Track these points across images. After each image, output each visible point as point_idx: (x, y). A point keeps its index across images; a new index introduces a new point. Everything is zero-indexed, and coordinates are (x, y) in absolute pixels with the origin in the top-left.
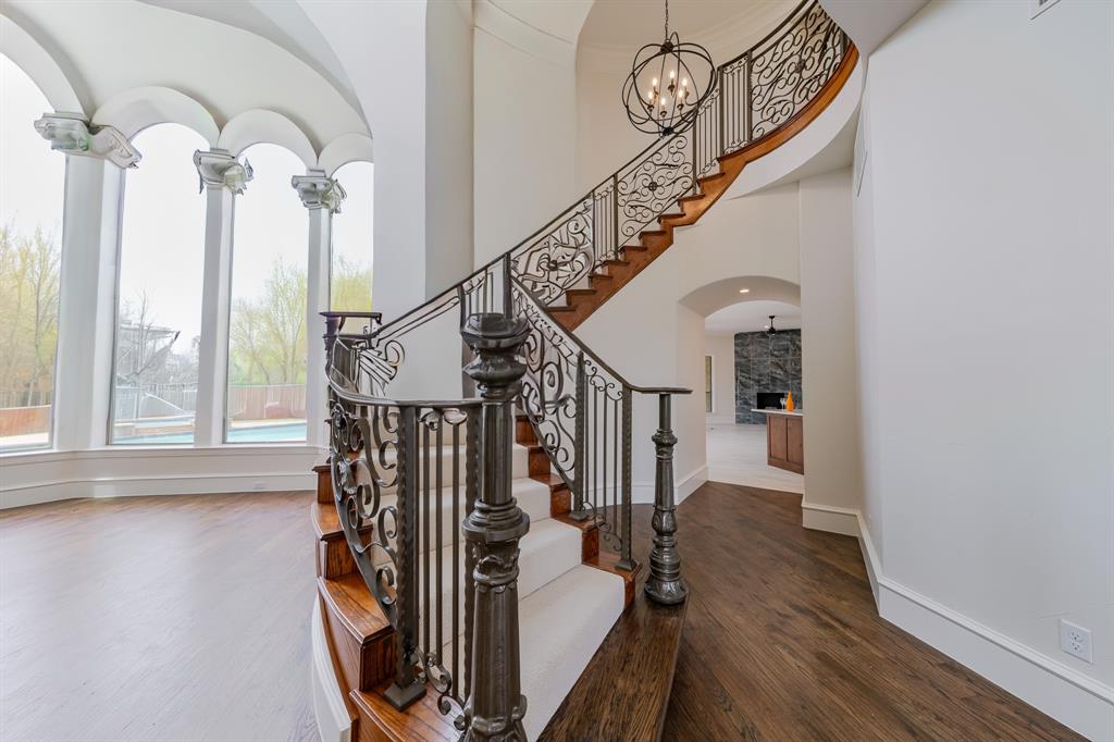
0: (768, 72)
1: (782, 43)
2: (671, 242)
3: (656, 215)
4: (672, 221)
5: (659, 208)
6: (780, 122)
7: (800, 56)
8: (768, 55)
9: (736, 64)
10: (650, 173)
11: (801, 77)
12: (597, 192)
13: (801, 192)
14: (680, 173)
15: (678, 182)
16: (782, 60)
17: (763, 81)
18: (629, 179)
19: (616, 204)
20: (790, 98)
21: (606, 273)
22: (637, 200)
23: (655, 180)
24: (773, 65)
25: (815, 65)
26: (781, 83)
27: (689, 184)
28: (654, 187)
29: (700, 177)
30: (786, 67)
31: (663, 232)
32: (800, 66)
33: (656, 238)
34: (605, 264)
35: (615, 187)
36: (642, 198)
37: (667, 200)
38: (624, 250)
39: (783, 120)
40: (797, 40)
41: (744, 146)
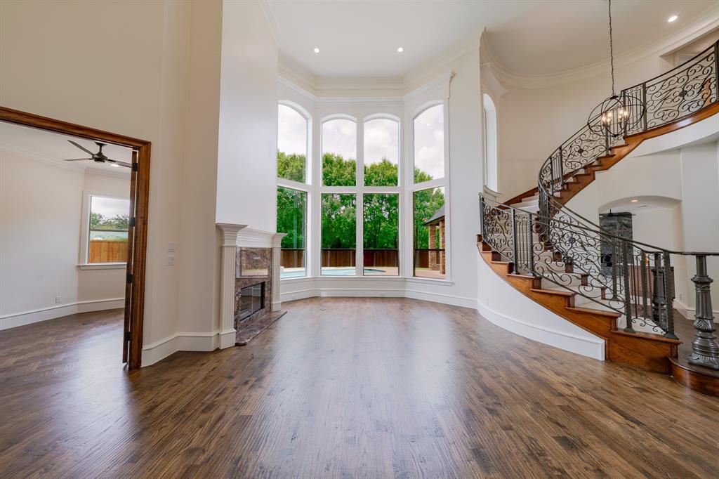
0: (658, 94)
1: (669, 81)
2: (594, 179)
3: (583, 165)
4: (594, 169)
5: (585, 162)
6: (668, 120)
7: (683, 89)
8: (659, 86)
9: (634, 89)
10: (579, 144)
11: (684, 99)
12: (553, 156)
13: (681, 154)
14: (598, 144)
15: (596, 149)
16: (668, 89)
17: (654, 98)
18: (567, 149)
19: (562, 162)
20: (676, 108)
21: (559, 196)
22: (572, 158)
23: (582, 148)
24: (662, 91)
25: (695, 94)
26: (667, 101)
27: (604, 149)
28: (581, 151)
29: (610, 146)
30: (672, 92)
31: (589, 174)
32: (683, 94)
33: (586, 177)
34: (558, 191)
35: (561, 153)
36: (575, 157)
37: (589, 157)
38: (567, 184)
39: (670, 119)
40: (681, 80)
41: (641, 131)
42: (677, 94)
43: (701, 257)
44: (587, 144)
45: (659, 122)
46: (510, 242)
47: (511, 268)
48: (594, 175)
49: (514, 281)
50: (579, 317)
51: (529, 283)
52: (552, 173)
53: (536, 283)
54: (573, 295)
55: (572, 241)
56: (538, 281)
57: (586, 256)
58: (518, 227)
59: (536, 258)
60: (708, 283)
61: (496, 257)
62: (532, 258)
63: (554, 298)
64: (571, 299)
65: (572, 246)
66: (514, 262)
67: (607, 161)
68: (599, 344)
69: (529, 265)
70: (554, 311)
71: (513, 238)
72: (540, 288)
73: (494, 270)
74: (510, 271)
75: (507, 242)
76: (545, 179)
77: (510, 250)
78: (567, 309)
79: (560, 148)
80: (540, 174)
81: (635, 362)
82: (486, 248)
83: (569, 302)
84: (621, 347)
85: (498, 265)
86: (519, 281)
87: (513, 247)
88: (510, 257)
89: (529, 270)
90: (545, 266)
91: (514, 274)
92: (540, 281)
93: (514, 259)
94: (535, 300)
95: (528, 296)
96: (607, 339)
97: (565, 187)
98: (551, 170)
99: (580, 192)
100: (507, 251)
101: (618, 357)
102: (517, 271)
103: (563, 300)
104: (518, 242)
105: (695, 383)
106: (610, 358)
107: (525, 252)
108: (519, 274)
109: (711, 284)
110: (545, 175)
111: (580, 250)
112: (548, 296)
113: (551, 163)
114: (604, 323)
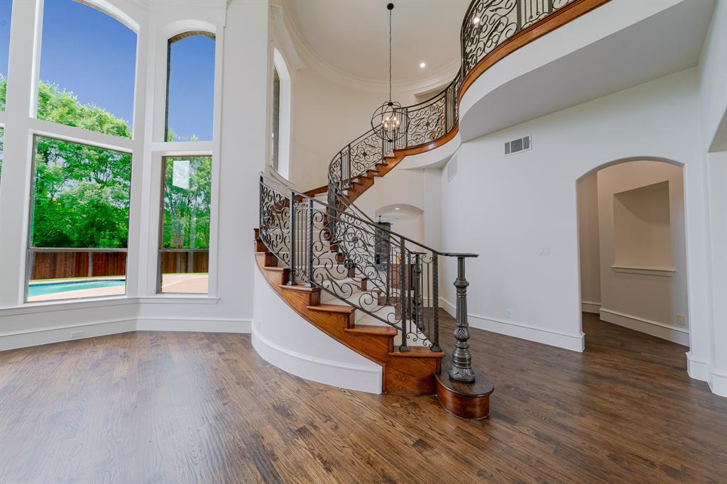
0: (415, 120)
1: (421, 111)
2: (373, 184)
3: (366, 169)
4: (373, 174)
5: (367, 166)
7: (428, 120)
8: (415, 113)
10: (364, 147)
11: (428, 129)
12: (342, 152)
13: (425, 174)
14: (377, 151)
15: (375, 155)
16: (420, 118)
17: (413, 123)
18: (355, 148)
19: (350, 160)
20: (424, 135)
21: (346, 194)
22: (358, 159)
23: (366, 151)
24: (417, 118)
25: (434, 127)
26: (420, 127)
27: (380, 158)
28: (365, 154)
29: (385, 155)
30: (422, 121)
31: (370, 178)
32: (428, 124)
33: (367, 180)
34: (346, 189)
35: (349, 151)
36: (360, 159)
37: (370, 162)
38: (353, 183)
39: (420, 143)
40: (427, 113)
41: (404, 147)
42: (424, 124)
43: (461, 258)
44: (370, 149)
45: (414, 144)
46: (287, 241)
47: (288, 276)
48: (373, 180)
49: (289, 294)
50: (359, 340)
51: (305, 298)
52: (341, 169)
53: (314, 297)
54: (353, 311)
55: (355, 240)
56: (317, 293)
57: (366, 257)
58: (297, 215)
59: (315, 261)
60: (465, 287)
61: (271, 261)
62: (311, 262)
63: (334, 316)
64: (351, 316)
65: (355, 247)
66: (290, 267)
67: (382, 168)
68: (376, 373)
69: (307, 272)
70: (332, 335)
71: (290, 234)
72: (318, 304)
73: (267, 279)
74: (285, 282)
75: (284, 239)
76: (335, 173)
77: (286, 251)
78: (346, 332)
79: (349, 145)
80: (330, 167)
81: (407, 387)
82: (261, 247)
83: (348, 322)
84: (397, 373)
85: (272, 273)
86: (294, 296)
87: (290, 246)
88: (287, 260)
89: (306, 279)
90: (324, 272)
91: (289, 286)
92: (320, 294)
93: (290, 263)
94: (312, 322)
95: (304, 316)
96: (384, 365)
97: (352, 186)
98: (341, 166)
99: (363, 195)
100: (283, 250)
101: (394, 385)
102: (293, 281)
103: (343, 319)
104: (296, 241)
105: (458, 407)
106: (387, 388)
107: (304, 253)
108: (296, 284)
109: (467, 287)
110: (335, 169)
111: (362, 251)
112: (326, 315)
113: (341, 158)
114: (381, 343)
